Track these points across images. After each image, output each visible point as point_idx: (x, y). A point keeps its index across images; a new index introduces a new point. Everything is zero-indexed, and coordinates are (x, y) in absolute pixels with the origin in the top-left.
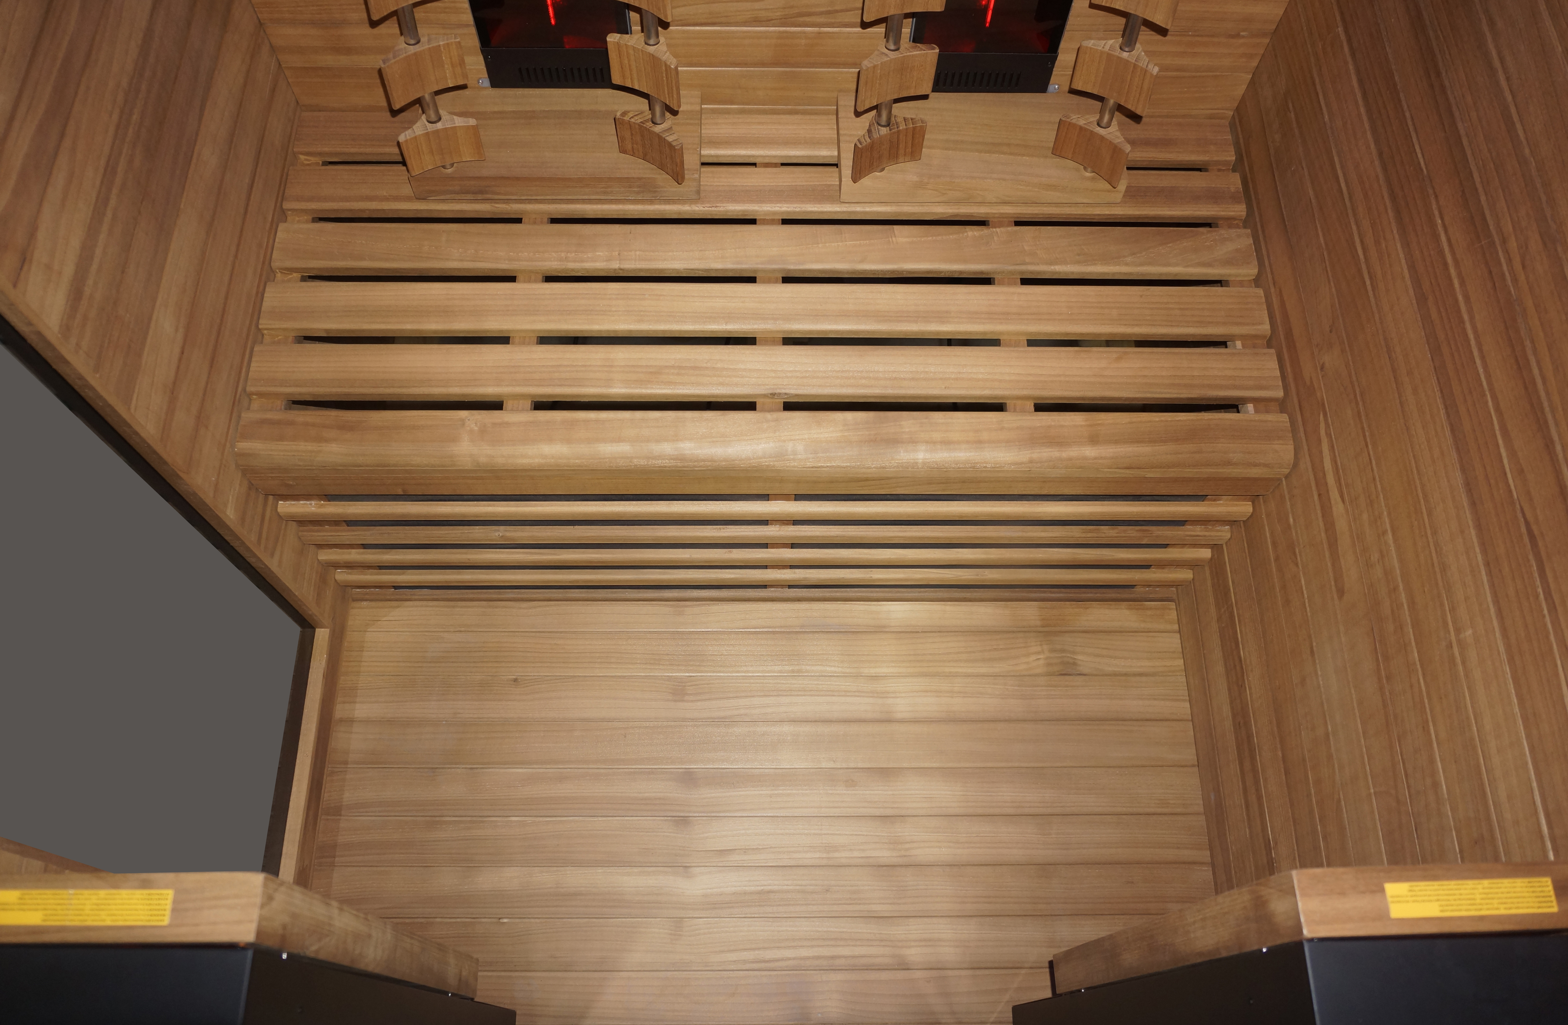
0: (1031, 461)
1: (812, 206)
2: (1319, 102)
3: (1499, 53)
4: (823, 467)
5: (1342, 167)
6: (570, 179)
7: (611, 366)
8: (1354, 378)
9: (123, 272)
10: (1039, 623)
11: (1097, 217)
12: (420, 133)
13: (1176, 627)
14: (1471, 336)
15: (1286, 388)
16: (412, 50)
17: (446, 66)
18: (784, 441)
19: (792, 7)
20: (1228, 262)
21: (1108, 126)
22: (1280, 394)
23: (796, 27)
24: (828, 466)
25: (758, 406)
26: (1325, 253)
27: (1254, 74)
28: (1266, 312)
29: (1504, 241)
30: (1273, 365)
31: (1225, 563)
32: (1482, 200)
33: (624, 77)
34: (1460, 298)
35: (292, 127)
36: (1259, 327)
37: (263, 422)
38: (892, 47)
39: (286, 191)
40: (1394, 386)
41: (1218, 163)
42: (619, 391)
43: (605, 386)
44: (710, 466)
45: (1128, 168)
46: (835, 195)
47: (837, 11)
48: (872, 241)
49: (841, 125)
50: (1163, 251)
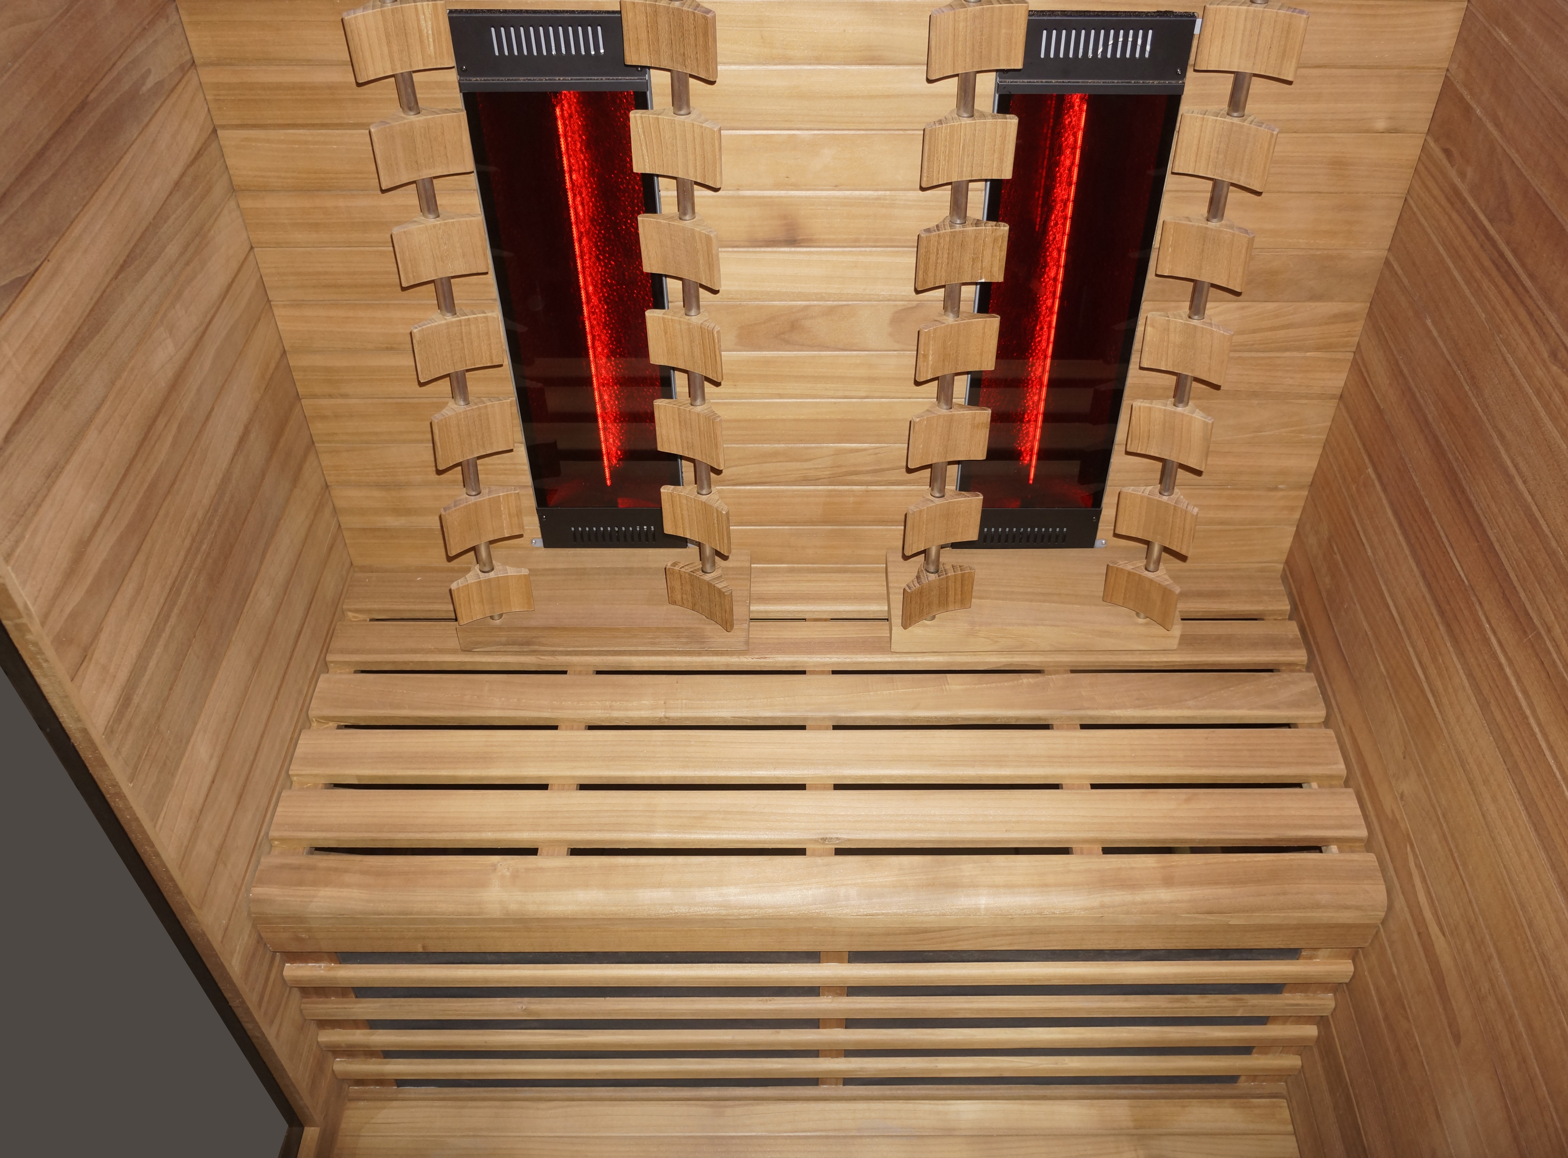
0: (1102, 906)
1: (863, 656)
2: (1361, 539)
3: (1513, 461)
4: (878, 914)
5: (1391, 596)
6: (618, 629)
7: (654, 811)
8: (1434, 801)
9: (171, 689)
10: (1131, 1124)
11: (1154, 665)
12: (473, 581)
13: (1290, 1128)
14: (1536, 730)
15: (1369, 826)
16: (473, 499)
17: (504, 516)
18: (836, 886)
19: (839, 467)
20: (1294, 704)
21: (1156, 569)
22: (1363, 833)
23: (843, 485)
24: (883, 914)
25: (807, 852)
26: (1388, 681)
27: (1298, 526)
28: (1339, 752)
29: (1549, 630)
30: (1354, 804)
31: (1334, 1038)
32: (1521, 596)
33: (676, 526)
34: (1520, 695)
35: (344, 586)
36: (1334, 767)
37: (282, 867)
38: (938, 495)
39: (332, 644)
40: (1473, 799)
41: (1273, 613)
42: (660, 837)
43: (647, 831)
44: (756, 914)
45: (1183, 619)
46: (885, 646)
47: (883, 470)
48: (925, 689)
49: (890, 578)
50: (1225, 695)
